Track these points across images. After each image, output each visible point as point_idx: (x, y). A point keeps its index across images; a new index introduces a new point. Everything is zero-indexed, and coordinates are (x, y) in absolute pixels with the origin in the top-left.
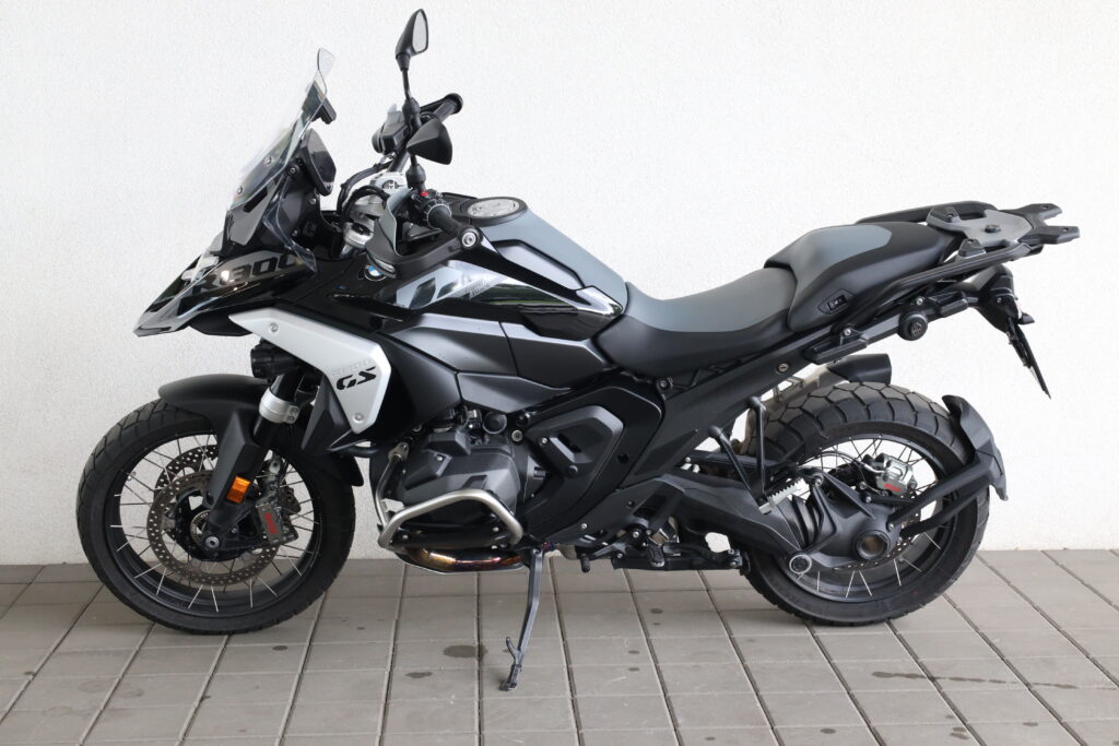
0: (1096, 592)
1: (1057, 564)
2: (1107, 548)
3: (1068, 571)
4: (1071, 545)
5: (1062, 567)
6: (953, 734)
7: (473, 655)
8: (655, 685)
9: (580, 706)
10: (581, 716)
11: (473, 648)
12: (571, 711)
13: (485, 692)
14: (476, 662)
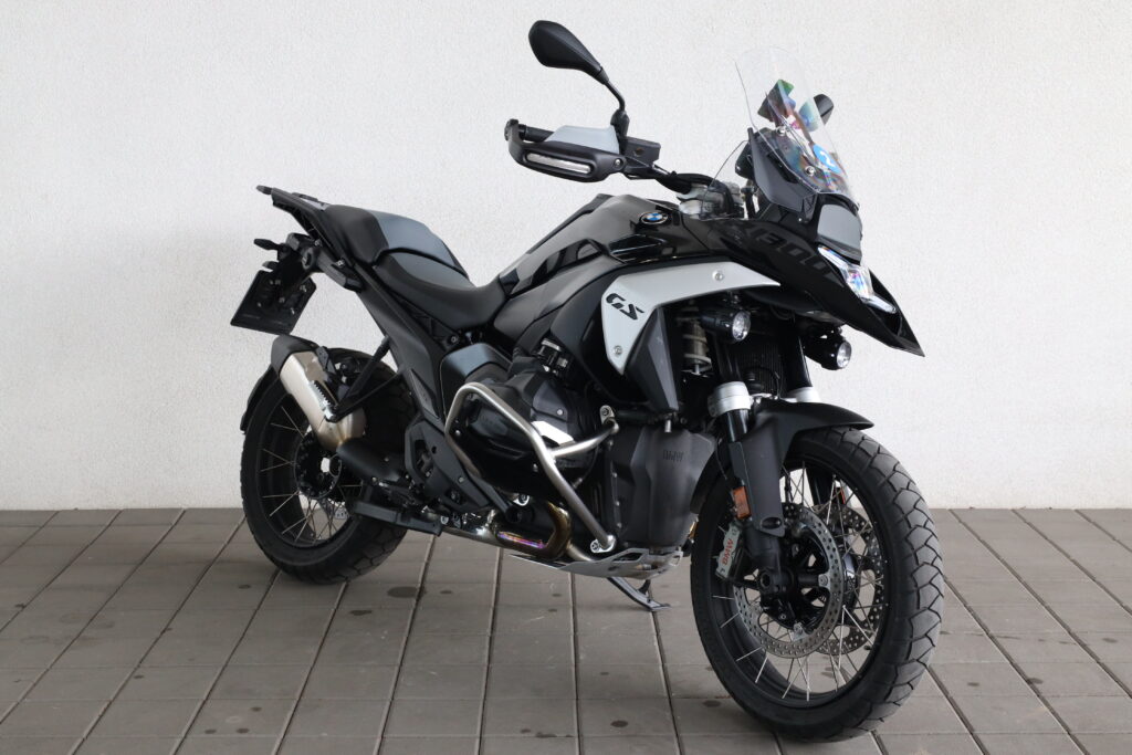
0: (989, 548)
1: (960, 521)
2: (1010, 507)
3: (969, 528)
4: (977, 504)
5: (965, 524)
6: (823, 674)
7: (413, 595)
8: (569, 625)
9: (496, 642)
10: (495, 651)
11: (414, 589)
12: (487, 646)
13: (414, 628)
14: (414, 601)
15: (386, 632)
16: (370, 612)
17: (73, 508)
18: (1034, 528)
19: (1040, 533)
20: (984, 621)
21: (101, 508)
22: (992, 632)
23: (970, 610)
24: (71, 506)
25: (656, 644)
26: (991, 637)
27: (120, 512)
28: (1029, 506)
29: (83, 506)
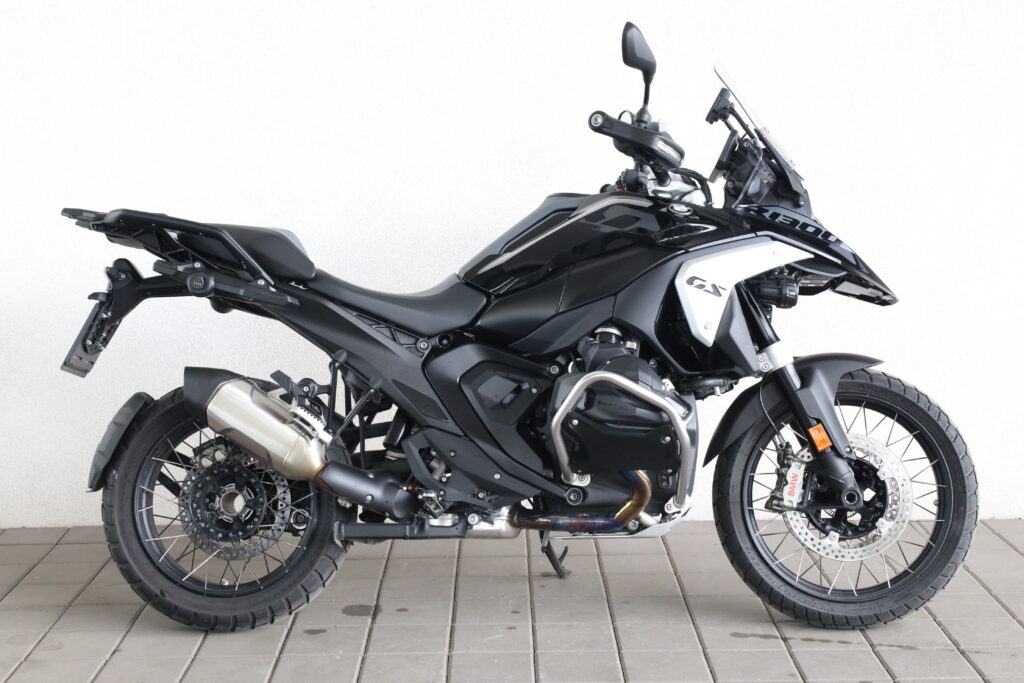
7: (368, 614)
8: (529, 643)
9: (454, 662)
10: (453, 671)
11: (370, 607)
12: (445, 666)
13: (371, 648)
14: (370, 620)
15: (341, 652)
16: (324, 631)
17: (20, 526)
18: (1003, 539)
19: (1010, 545)
20: (955, 636)
21: (48, 526)
22: (962, 647)
23: (939, 624)
24: (18, 524)
25: (618, 662)
26: (962, 653)
27: (69, 529)
28: (997, 517)
29: (30, 524)
